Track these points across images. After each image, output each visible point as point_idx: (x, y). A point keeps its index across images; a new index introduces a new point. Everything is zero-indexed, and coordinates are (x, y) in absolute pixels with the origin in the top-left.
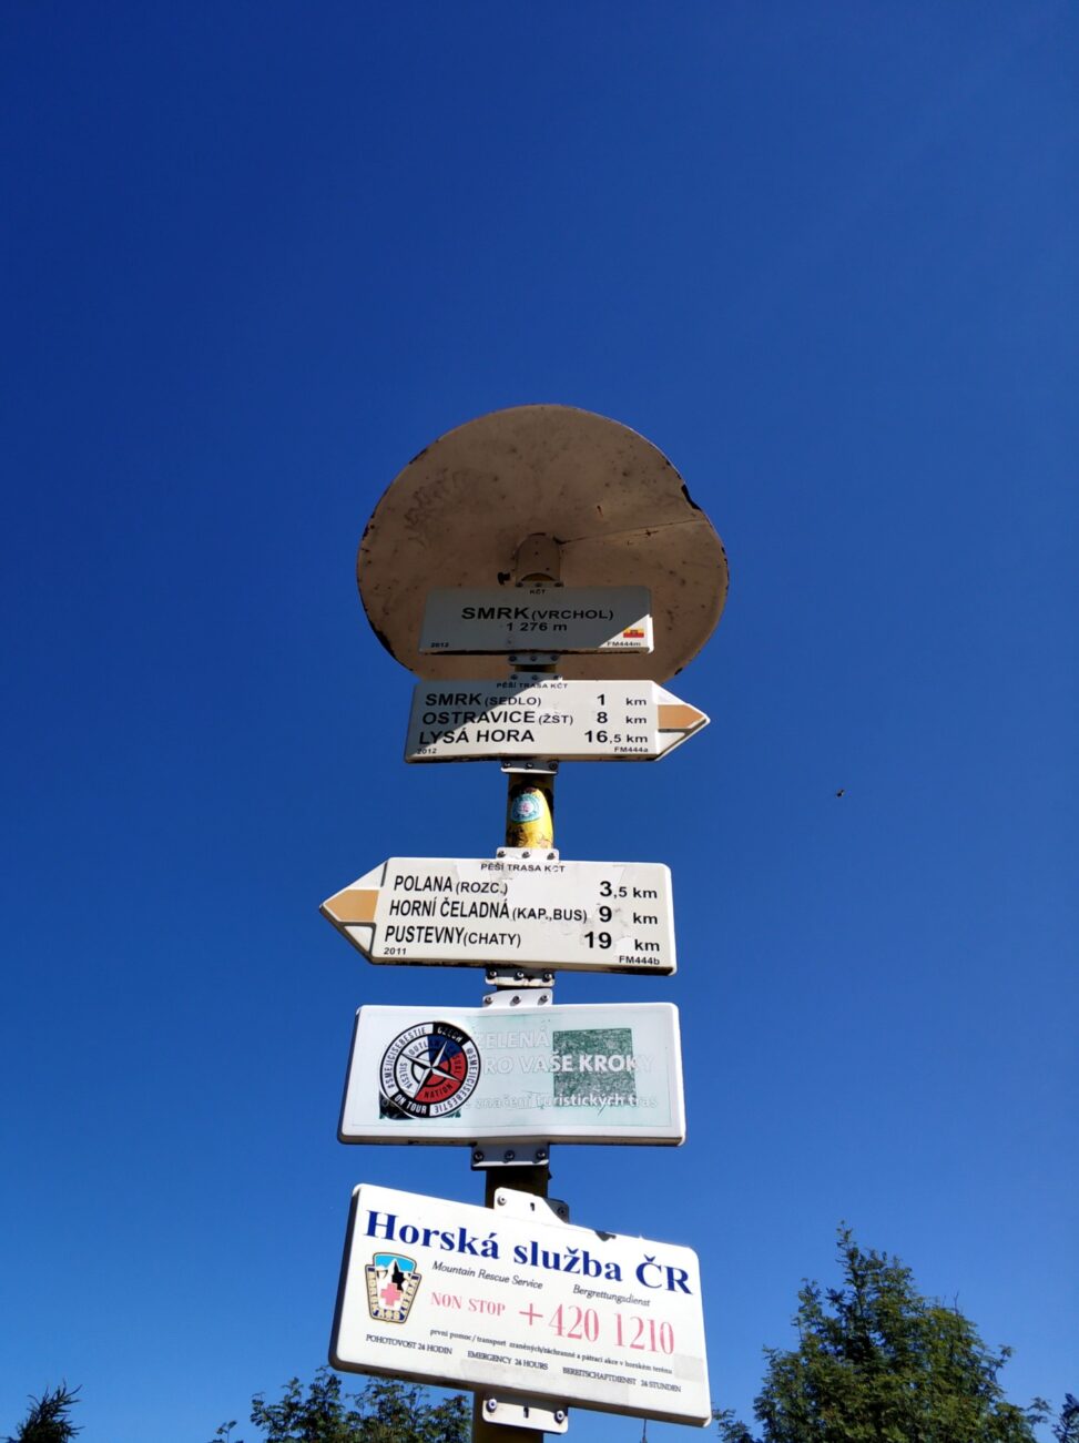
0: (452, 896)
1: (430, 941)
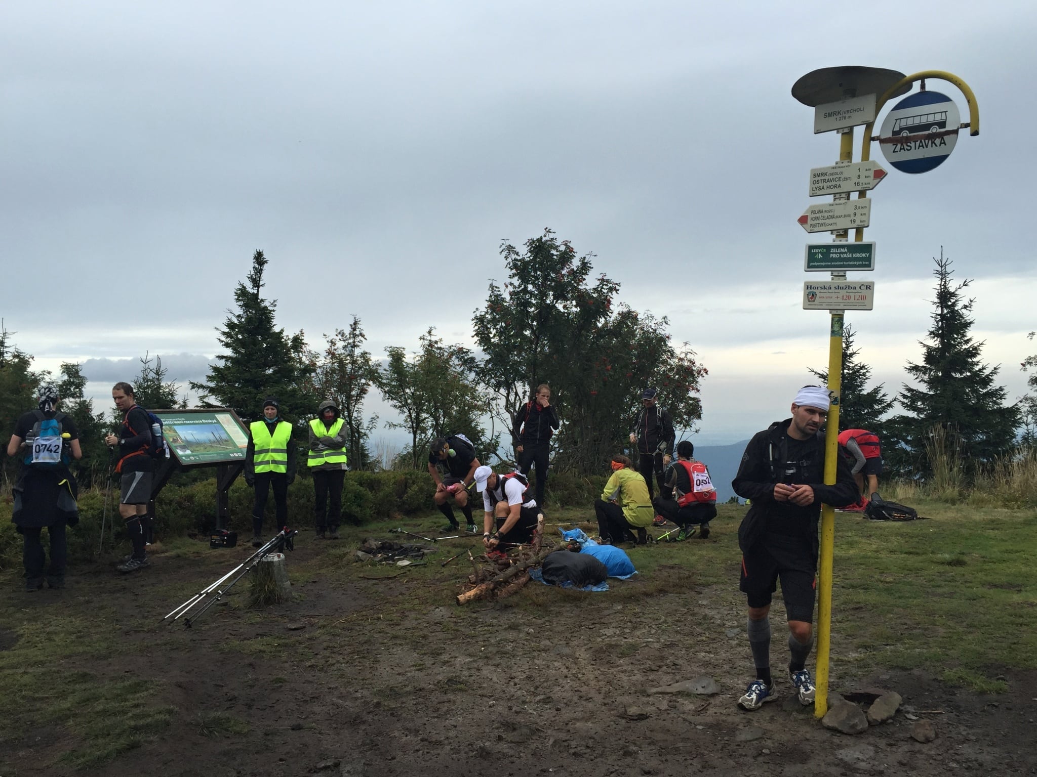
0: (823, 214)
1: (819, 226)
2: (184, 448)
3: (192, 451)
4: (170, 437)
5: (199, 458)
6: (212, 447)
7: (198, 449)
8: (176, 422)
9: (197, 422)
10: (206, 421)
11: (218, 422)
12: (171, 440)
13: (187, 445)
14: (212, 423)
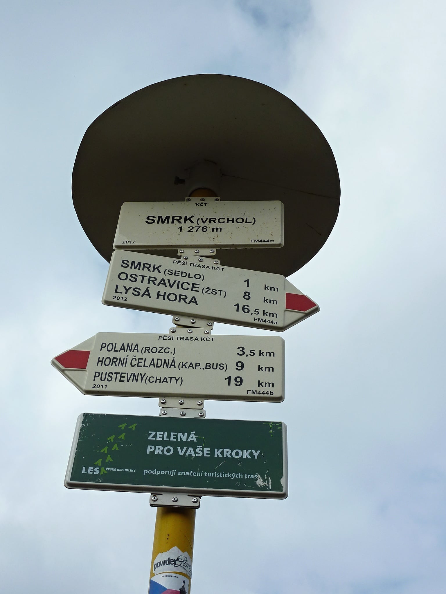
0: (138, 355)
1: (124, 381)
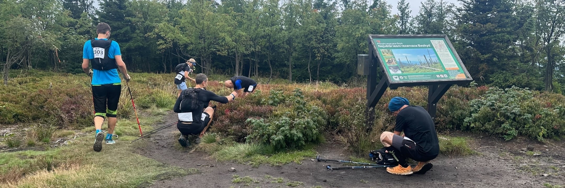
2: (396, 68)
3: (402, 72)
4: (387, 58)
5: (408, 77)
6: (421, 68)
7: (408, 69)
8: (395, 46)
9: (413, 46)
10: (421, 46)
11: (432, 47)
12: (387, 61)
13: (401, 65)
14: (426, 47)
